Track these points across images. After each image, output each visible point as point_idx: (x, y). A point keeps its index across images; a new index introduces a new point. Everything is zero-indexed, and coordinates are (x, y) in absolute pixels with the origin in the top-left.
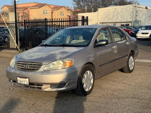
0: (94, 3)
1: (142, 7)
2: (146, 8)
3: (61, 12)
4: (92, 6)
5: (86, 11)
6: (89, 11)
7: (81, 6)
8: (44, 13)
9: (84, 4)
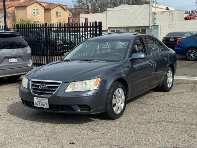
1: (162, 8)
2: (167, 9)
3: (57, 12)
4: (97, 4)
5: (91, 12)
6: (95, 11)
7: (83, 4)
8: (34, 13)
9: (87, 2)
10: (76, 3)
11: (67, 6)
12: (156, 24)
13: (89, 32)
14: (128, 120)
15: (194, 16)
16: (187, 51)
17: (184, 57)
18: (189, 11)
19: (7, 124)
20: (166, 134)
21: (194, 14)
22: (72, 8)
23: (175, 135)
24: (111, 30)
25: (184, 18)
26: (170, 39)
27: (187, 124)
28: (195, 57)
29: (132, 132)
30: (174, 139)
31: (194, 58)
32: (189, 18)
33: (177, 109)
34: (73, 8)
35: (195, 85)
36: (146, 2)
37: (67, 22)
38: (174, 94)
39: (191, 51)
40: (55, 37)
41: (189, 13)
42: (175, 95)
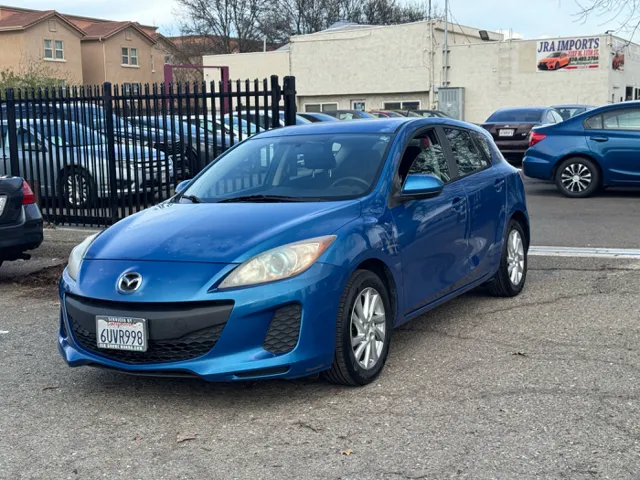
0: (267, 9)
1: (465, 33)
2: (484, 36)
3: (125, 50)
4: (256, 24)
5: (236, 47)
6: (248, 45)
7: (212, 22)
8: (48, 53)
9: (224, 17)
10: (187, 20)
11: (155, 28)
12: (450, 86)
13: (235, 113)
14: (416, 392)
15: (568, 58)
16: (561, 167)
17: (554, 187)
18: (553, 43)
19: (12, 419)
20: (548, 429)
21: (567, 52)
22: (175, 36)
23: (576, 433)
24: (307, 106)
25: (537, 63)
26: (501, 131)
27: (606, 395)
28: (585, 187)
29: (436, 428)
30: (574, 444)
31: (582, 188)
32: (554, 64)
33: (564, 349)
34: (178, 34)
35: (603, 272)
36: (410, 15)
37: (160, 79)
38: (544, 303)
39: (572, 166)
40: (123, 130)
41: (553, 48)
42: (548, 307)
